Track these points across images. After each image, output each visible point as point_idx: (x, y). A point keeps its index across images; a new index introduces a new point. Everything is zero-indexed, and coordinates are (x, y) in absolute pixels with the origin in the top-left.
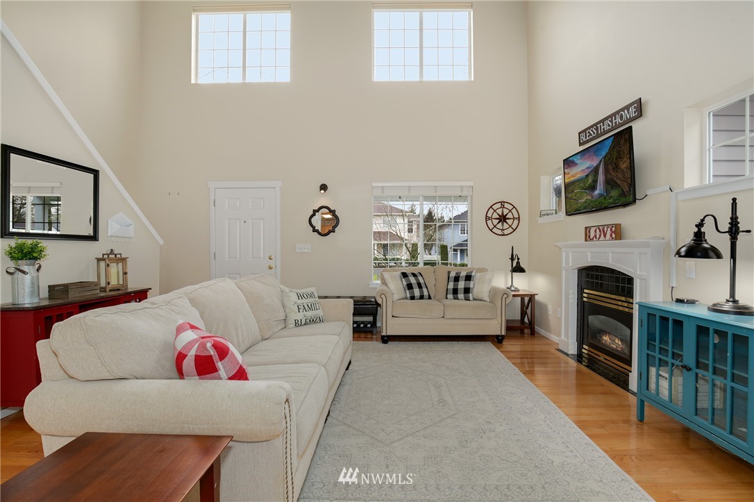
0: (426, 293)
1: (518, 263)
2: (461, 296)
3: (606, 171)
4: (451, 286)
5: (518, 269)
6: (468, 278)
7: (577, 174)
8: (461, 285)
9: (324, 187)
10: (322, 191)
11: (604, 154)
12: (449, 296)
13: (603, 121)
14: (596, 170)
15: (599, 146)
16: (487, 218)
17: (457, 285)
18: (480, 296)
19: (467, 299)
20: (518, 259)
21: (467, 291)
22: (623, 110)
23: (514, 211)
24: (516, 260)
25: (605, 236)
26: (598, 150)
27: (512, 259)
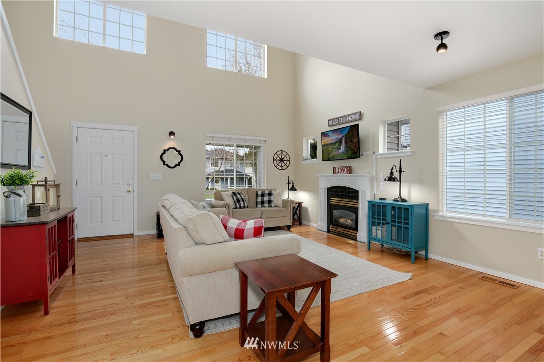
0: (242, 205)
1: (293, 185)
2: (266, 205)
3: (346, 142)
4: (260, 199)
5: (293, 189)
6: (270, 194)
7: (329, 141)
8: (266, 198)
9: (172, 133)
10: (172, 137)
11: (345, 133)
12: (258, 206)
13: (342, 117)
14: (340, 141)
15: (342, 129)
16: (274, 160)
17: (264, 199)
18: (277, 205)
19: (270, 207)
20: (293, 183)
21: (270, 202)
22: (352, 114)
23: (287, 156)
24: (292, 184)
25: (344, 172)
26: (341, 131)
27: (288, 183)
